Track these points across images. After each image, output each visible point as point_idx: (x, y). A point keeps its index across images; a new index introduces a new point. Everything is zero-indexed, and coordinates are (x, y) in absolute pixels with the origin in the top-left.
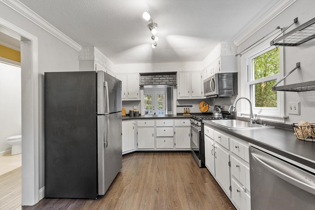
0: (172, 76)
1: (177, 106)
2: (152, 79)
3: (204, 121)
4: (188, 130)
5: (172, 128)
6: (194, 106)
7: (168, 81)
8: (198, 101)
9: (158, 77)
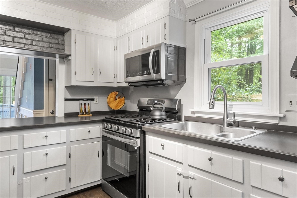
0: (56, 36)
1: (66, 99)
2: (5, 33)
3: (146, 127)
4: (98, 146)
5: (64, 147)
7: (46, 45)
8: (106, 91)
9: (21, 32)
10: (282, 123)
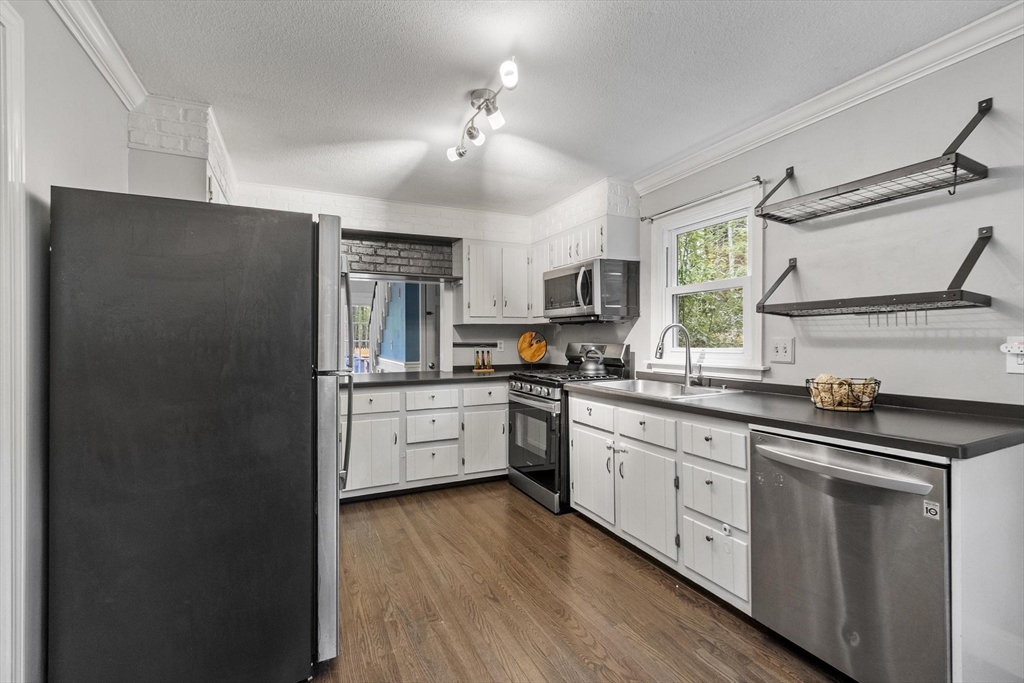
0: (440, 249)
1: (455, 345)
2: (376, 252)
3: (568, 385)
4: (504, 413)
5: (456, 414)
6: (502, 346)
7: (427, 263)
8: (515, 331)
9: (395, 249)
10: (766, 381)
